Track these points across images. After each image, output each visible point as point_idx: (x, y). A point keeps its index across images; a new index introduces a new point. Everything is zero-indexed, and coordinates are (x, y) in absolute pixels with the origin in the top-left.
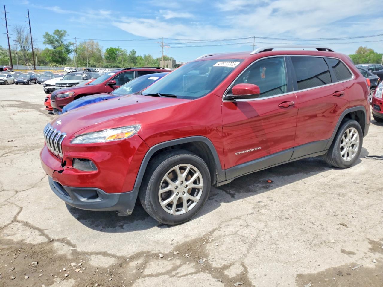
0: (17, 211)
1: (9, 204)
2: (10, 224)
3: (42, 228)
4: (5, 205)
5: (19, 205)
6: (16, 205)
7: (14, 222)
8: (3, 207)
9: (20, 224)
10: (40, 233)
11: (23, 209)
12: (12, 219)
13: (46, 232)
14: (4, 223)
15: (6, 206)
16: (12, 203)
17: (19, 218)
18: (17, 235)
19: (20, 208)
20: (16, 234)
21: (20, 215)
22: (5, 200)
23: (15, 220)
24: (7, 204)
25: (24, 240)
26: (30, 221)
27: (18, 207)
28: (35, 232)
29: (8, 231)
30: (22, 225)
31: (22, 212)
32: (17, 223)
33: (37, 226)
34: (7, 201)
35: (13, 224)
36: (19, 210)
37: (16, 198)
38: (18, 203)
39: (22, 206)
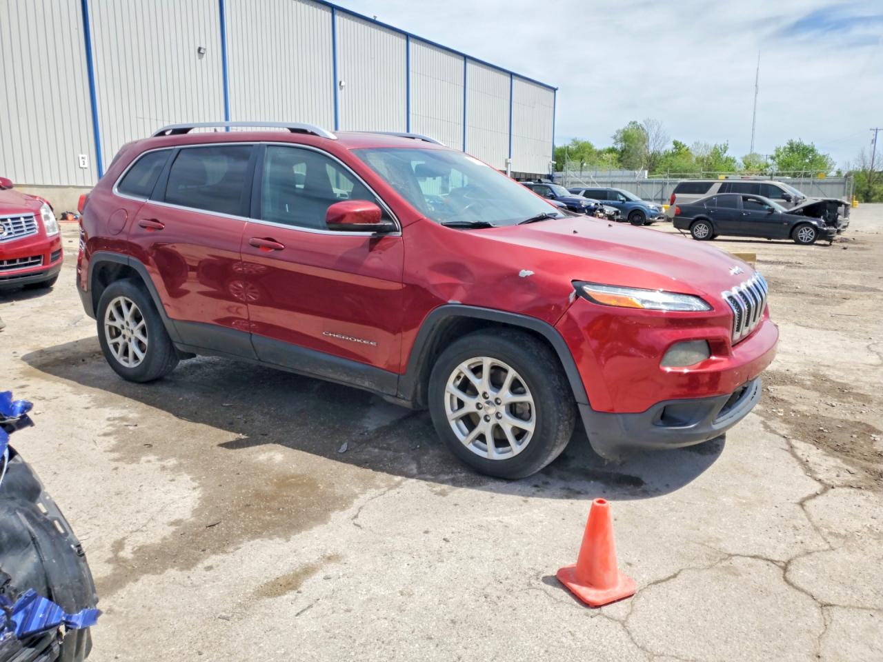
0: (813, 502)
1: (825, 531)
2: (838, 486)
3: (788, 455)
4: (837, 535)
5: (803, 515)
6: (810, 520)
7: (829, 485)
8: (843, 532)
9: (820, 477)
10: (796, 450)
11: (798, 499)
12: (831, 491)
13: (787, 447)
14: (850, 493)
15: (834, 529)
16: (817, 529)
17: (817, 487)
18: (834, 464)
19: (805, 505)
20: (834, 467)
21: (812, 492)
22: (832, 554)
23: (827, 487)
24: (830, 533)
25: (825, 455)
26: (800, 471)
27: (808, 510)
28: (803, 455)
29: (847, 477)
30: (816, 473)
31: (805, 495)
32: (825, 481)
33: (794, 459)
34: (827, 547)
35: (833, 482)
36: (809, 504)
37: (799, 538)
38: (802, 519)
39: (798, 508)
